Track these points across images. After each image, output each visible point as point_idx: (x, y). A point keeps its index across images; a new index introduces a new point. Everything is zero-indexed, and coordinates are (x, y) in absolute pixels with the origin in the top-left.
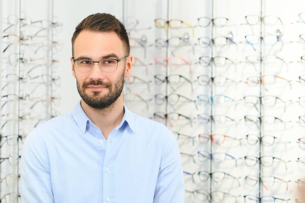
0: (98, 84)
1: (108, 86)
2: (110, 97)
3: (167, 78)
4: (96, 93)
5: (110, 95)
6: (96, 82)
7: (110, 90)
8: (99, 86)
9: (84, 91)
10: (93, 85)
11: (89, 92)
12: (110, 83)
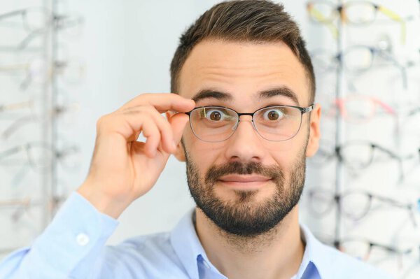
0: (249, 172)
1: (275, 177)
2: (280, 205)
3: (338, 150)
4: (244, 196)
5: (279, 200)
6: (244, 167)
7: (280, 187)
8: (254, 175)
9: (210, 189)
10: (236, 175)
11: (224, 194)
12: (280, 168)
